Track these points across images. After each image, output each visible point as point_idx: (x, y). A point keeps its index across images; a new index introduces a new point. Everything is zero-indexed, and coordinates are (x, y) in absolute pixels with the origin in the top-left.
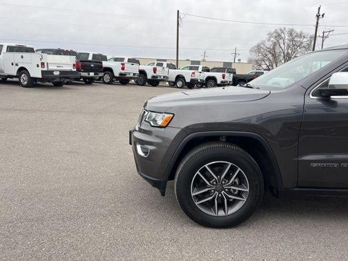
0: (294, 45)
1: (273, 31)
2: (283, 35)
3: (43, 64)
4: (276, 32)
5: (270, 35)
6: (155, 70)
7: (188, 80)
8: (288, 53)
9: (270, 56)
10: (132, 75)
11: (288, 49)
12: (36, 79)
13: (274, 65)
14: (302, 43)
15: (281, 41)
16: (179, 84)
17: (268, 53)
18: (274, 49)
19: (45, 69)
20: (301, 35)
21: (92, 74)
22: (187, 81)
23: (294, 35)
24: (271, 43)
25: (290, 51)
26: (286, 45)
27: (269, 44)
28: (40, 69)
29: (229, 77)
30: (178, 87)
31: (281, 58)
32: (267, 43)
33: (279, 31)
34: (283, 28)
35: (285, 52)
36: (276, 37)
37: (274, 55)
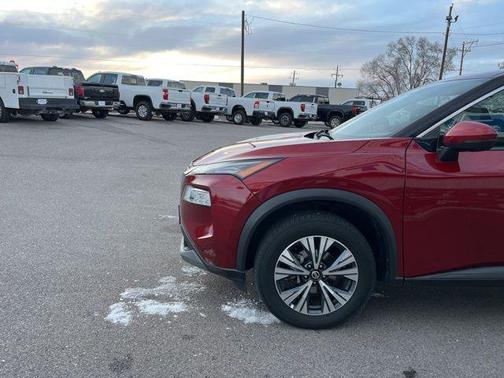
0: (425, 63)
1: (396, 41)
2: (410, 48)
3: (21, 89)
4: (400, 40)
5: (392, 47)
6: (207, 99)
7: (250, 113)
8: (416, 74)
9: (390, 79)
10: (179, 107)
11: (416, 68)
12: (14, 111)
13: (396, 92)
14: (437, 60)
15: (407, 57)
16: (238, 118)
17: (386, 74)
18: (396, 67)
19: (25, 96)
20: (435, 48)
21: (102, 104)
22: (248, 114)
23: (426, 47)
24: (392, 59)
25: (419, 71)
26: (413, 62)
27: (389, 61)
28: (18, 96)
29: (311, 109)
30: (236, 123)
31: (407, 81)
32: (386, 58)
33: (405, 41)
34: (410, 36)
35: (413, 73)
36: (400, 50)
37: (396, 78)
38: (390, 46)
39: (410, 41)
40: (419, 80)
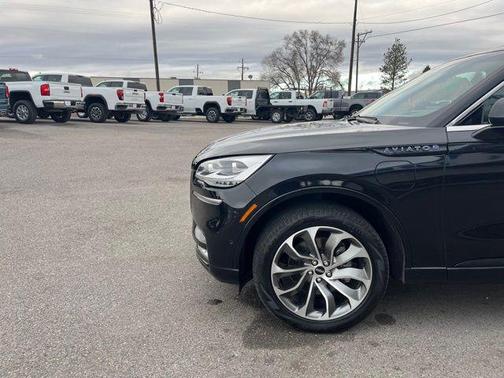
0: (319, 55)
1: (291, 34)
2: (304, 41)
4: (295, 35)
5: (288, 40)
8: (312, 67)
9: (289, 70)
11: (311, 61)
13: (296, 84)
14: (329, 52)
15: (302, 49)
17: (286, 66)
18: (294, 59)
20: (327, 41)
23: (319, 40)
24: (289, 51)
25: (314, 64)
26: (309, 54)
27: (287, 53)
31: (305, 73)
32: (284, 51)
33: (299, 34)
34: (304, 29)
35: (309, 64)
36: (295, 42)
37: (294, 70)
38: (286, 39)
39: (304, 34)
40: (315, 72)
